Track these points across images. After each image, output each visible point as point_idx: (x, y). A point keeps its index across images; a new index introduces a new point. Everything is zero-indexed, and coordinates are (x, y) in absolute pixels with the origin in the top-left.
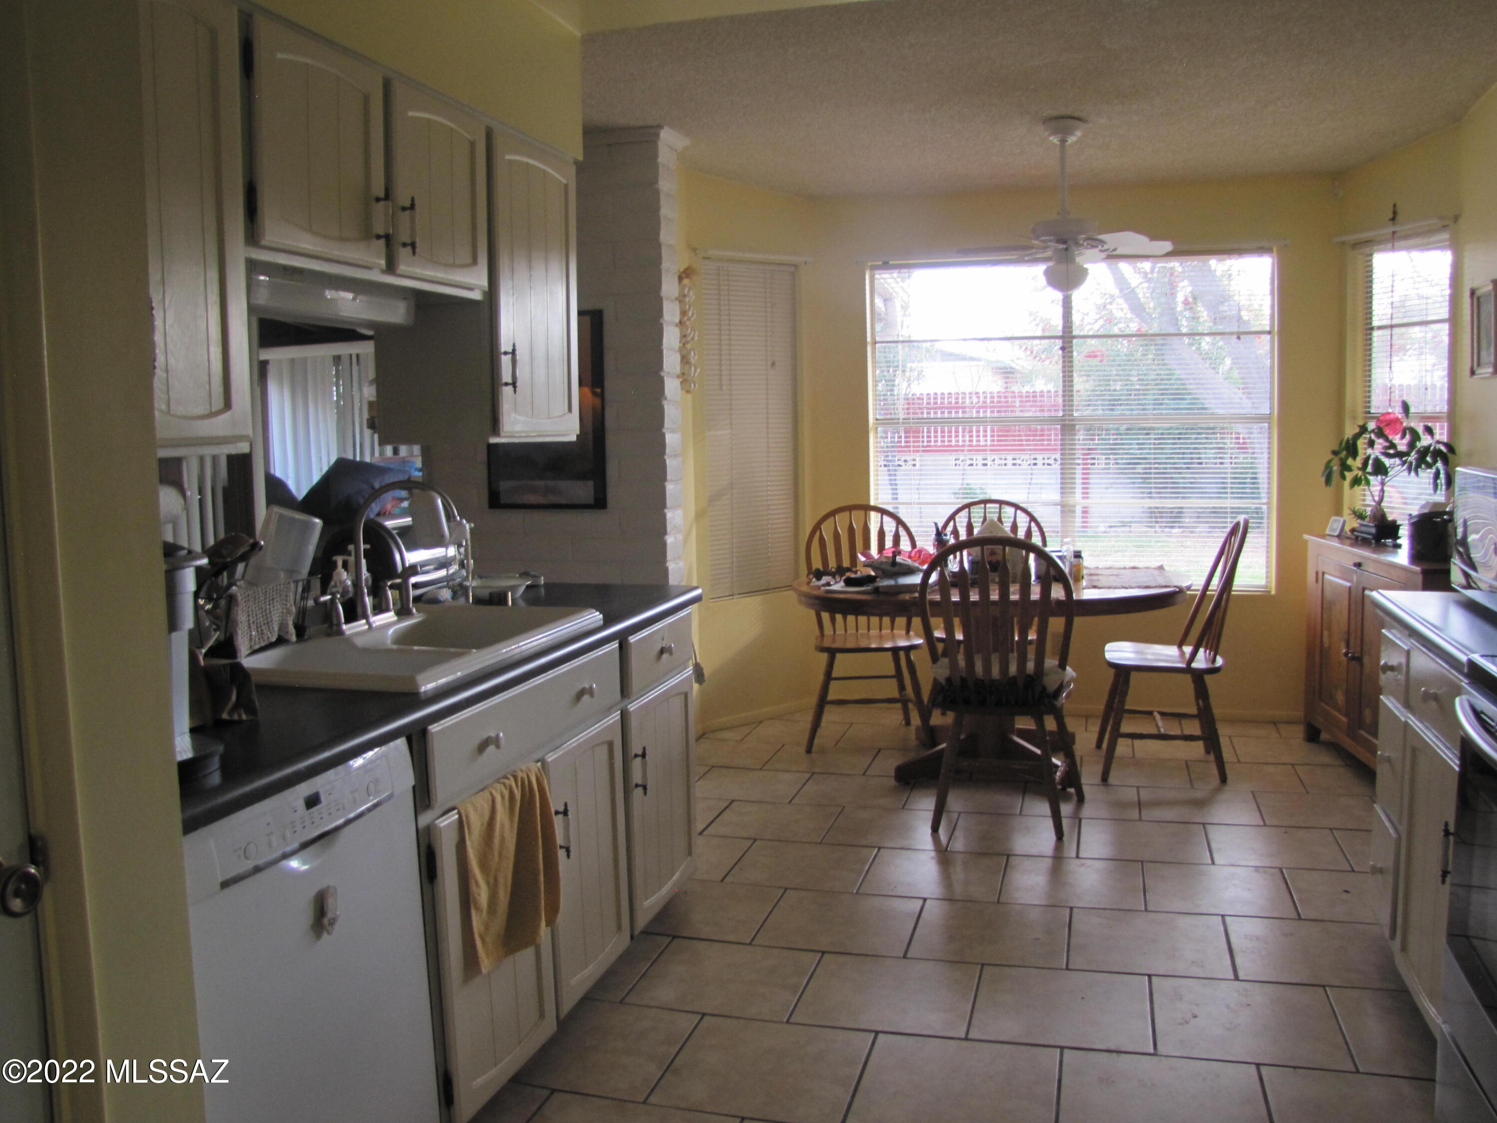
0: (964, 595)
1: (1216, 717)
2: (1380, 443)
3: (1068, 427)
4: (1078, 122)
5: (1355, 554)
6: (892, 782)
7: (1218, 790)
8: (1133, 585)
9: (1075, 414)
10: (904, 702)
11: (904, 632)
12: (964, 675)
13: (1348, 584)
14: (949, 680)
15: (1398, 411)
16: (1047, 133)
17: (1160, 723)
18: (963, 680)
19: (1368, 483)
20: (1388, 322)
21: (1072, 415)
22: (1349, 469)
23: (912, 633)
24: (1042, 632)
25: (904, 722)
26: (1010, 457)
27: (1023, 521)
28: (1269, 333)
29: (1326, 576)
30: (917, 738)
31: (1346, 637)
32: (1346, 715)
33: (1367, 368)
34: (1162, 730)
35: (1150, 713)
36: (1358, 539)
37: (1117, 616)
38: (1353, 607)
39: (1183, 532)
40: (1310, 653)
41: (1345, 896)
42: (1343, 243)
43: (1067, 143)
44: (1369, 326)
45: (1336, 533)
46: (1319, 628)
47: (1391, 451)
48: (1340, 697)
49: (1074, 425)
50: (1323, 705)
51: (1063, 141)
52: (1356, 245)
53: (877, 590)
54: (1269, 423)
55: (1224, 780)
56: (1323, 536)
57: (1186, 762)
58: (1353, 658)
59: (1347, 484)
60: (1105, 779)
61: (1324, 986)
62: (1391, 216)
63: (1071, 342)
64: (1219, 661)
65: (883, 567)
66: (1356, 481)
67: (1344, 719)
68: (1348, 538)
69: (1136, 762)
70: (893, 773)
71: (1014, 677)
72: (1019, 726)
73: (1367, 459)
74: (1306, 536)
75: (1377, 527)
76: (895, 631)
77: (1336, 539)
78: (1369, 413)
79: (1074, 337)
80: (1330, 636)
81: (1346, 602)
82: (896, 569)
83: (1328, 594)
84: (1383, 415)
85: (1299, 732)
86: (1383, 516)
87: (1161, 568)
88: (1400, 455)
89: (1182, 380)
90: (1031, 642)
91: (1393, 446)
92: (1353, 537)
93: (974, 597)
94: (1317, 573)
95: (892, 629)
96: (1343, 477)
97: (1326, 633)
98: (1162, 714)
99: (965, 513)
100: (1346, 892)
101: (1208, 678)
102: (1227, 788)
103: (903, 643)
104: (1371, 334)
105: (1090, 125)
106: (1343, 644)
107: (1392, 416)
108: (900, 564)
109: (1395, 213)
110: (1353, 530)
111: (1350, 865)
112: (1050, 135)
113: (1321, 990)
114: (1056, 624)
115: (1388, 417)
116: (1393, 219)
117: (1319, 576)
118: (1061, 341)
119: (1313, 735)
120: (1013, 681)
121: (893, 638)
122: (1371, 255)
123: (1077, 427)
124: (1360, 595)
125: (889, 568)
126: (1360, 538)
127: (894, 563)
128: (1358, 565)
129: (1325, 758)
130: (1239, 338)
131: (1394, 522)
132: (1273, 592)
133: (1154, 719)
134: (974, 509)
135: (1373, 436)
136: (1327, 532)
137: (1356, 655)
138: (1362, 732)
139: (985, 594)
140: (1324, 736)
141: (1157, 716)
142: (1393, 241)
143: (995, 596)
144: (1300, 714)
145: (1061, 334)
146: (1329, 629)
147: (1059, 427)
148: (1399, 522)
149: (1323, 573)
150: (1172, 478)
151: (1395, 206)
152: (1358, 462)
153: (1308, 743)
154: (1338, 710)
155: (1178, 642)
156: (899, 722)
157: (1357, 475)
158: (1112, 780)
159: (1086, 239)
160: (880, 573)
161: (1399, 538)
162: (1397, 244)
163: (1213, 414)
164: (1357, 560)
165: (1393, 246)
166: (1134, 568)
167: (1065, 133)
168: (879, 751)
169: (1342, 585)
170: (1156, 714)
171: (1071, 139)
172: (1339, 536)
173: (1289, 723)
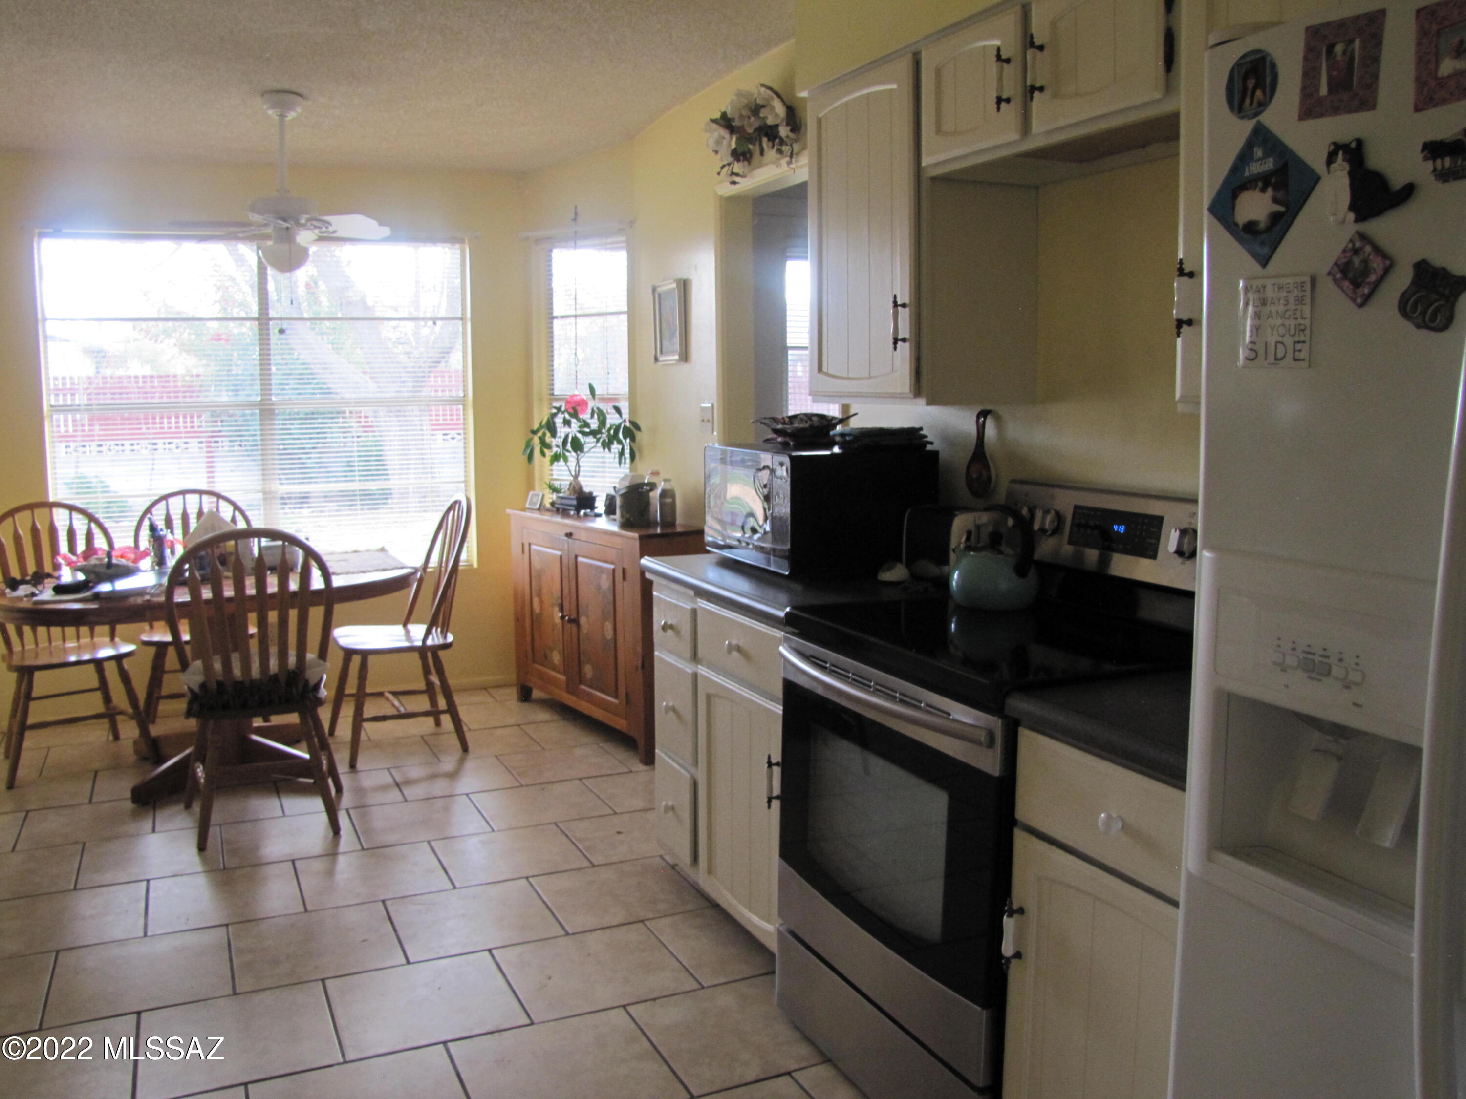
0: (195, 593)
1: (452, 688)
2: (575, 424)
3: (266, 412)
4: (299, 99)
5: (567, 525)
6: (129, 805)
7: (462, 761)
8: (370, 569)
9: (274, 398)
10: (110, 715)
11: (108, 639)
12: (221, 678)
13: (559, 553)
14: (203, 686)
15: (585, 394)
16: (265, 107)
17: (396, 703)
18: (220, 684)
19: (566, 460)
20: (573, 313)
21: (270, 399)
22: (549, 447)
23: (117, 639)
24: (262, 623)
25: (111, 738)
26: (127, 443)
27: (226, 512)
28: (462, 319)
29: (534, 547)
30: (136, 752)
31: (560, 601)
32: (565, 673)
33: (550, 354)
34: (402, 710)
35: (381, 694)
36: (559, 509)
37: (362, 602)
38: (565, 573)
39: (313, 512)
40: (519, 620)
41: (621, 837)
42: (528, 238)
43: (287, 119)
44: (551, 316)
45: (537, 506)
46: (527, 598)
47: (587, 430)
48: (556, 658)
49: (274, 410)
50: (538, 666)
51: (282, 116)
52: (538, 241)
53: (97, 597)
54: (464, 405)
55: (465, 749)
56: (524, 509)
57: (422, 737)
58: (570, 621)
59: (548, 458)
60: (353, 766)
61: (642, 921)
62: (573, 216)
63: (268, 324)
64: (450, 638)
65: (97, 569)
66: (556, 458)
67: (562, 678)
68: (548, 510)
69: (377, 745)
70: (128, 794)
71: (276, 675)
72: (255, 725)
73: (567, 437)
74: (508, 511)
75: (578, 499)
76: (96, 639)
77: (538, 512)
78: (553, 394)
79: (271, 319)
80: (541, 602)
81: (558, 570)
82: (111, 571)
83: (536, 564)
84: (572, 396)
85: (512, 694)
86: (581, 488)
87: (382, 550)
88: (594, 433)
89: (308, 364)
90: (252, 636)
91: (587, 425)
92: (555, 509)
93: (207, 594)
94: (523, 545)
95: (92, 636)
96: (543, 454)
97: (536, 601)
98: (395, 694)
99: (162, 506)
100: (619, 833)
101: (441, 654)
102: (470, 756)
103: (105, 652)
104: (552, 323)
105: (309, 103)
106: (556, 609)
107: (579, 397)
108: (117, 566)
109: (576, 214)
110: (553, 504)
111: (610, 808)
112: (268, 109)
113: (641, 925)
114: (316, 614)
115: (575, 398)
116: (575, 220)
117: (525, 548)
118: (257, 323)
119: (525, 695)
120: (275, 678)
121: (95, 648)
122: (551, 251)
123: (276, 411)
124: (572, 562)
125: (103, 570)
126: (561, 510)
127: (109, 565)
128: (569, 535)
129: (543, 715)
130: (435, 323)
131: (591, 494)
132: (475, 565)
133: (387, 699)
134: (171, 500)
135: (567, 416)
136: (527, 505)
137: (572, 618)
138: (583, 687)
139: (217, 591)
140: (536, 694)
141: (391, 697)
142: (573, 239)
143: (229, 592)
144: (512, 677)
145: (257, 315)
146: (539, 595)
147: (257, 411)
148: (595, 494)
149: (530, 545)
150: (299, 459)
151: (576, 207)
152: (558, 441)
153: (520, 704)
154: (554, 668)
155: (403, 622)
156: (104, 739)
157: (556, 452)
158: (360, 765)
159: (309, 220)
160: (92, 577)
161: (596, 508)
162: (579, 243)
163: (342, 398)
164: (568, 531)
165: (575, 243)
166: (356, 552)
167: (283, 108)
168: (96, 773)
169: (553, 555)
170: (387, 695)
171: (291, 115)
172: (539, 509)
173: (499, 686)
